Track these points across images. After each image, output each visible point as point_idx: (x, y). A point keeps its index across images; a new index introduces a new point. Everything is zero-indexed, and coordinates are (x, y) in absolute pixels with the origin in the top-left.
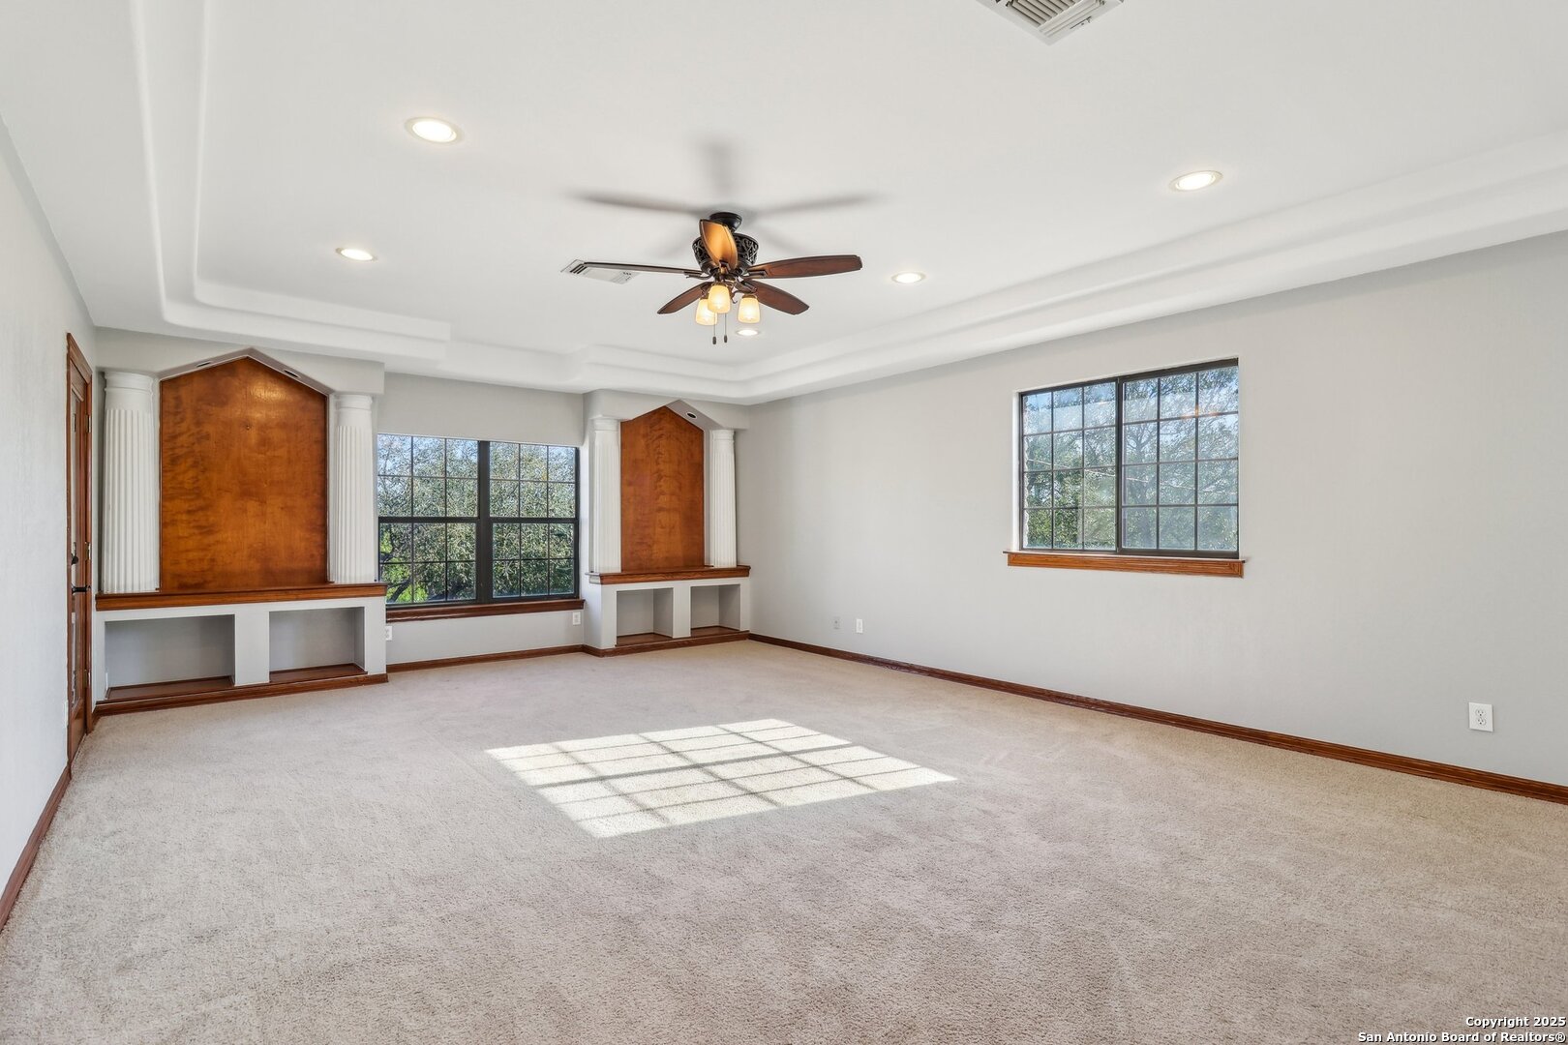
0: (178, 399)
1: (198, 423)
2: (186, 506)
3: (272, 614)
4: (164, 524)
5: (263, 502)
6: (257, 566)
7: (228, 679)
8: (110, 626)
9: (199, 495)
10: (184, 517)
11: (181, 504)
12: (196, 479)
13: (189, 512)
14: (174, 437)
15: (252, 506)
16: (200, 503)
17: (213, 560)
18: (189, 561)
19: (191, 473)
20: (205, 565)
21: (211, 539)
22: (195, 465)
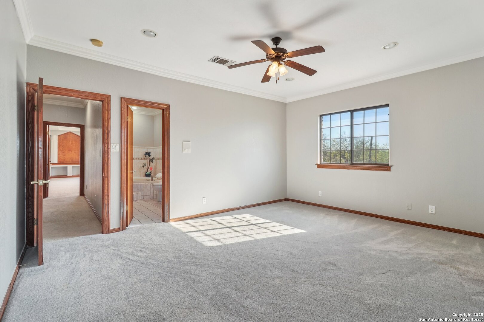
0: (60, 138)
1: (63, 141)
2: (61, 152)
3: (73, 167)
4: (58, 155)
5: (72, 151)
6: (71, 160)
7: (67, 175)
8: (51, 167)
9: (63, 151)
10: (61, 154)
11: (60, 152)
12: (62, 149)
13: (62, 153)
14: (60, 143)
15: (70, 152)
16: (63, 152)
17: (65, 159)
18: (62, 160)
19: (62, 148)
20: (64, 160)
21: (64, 157)
22: (62, 147)
